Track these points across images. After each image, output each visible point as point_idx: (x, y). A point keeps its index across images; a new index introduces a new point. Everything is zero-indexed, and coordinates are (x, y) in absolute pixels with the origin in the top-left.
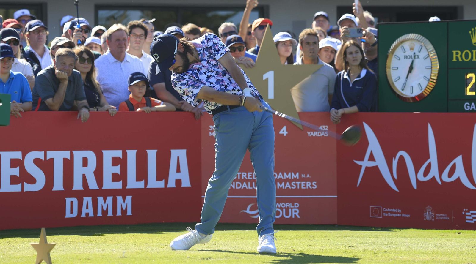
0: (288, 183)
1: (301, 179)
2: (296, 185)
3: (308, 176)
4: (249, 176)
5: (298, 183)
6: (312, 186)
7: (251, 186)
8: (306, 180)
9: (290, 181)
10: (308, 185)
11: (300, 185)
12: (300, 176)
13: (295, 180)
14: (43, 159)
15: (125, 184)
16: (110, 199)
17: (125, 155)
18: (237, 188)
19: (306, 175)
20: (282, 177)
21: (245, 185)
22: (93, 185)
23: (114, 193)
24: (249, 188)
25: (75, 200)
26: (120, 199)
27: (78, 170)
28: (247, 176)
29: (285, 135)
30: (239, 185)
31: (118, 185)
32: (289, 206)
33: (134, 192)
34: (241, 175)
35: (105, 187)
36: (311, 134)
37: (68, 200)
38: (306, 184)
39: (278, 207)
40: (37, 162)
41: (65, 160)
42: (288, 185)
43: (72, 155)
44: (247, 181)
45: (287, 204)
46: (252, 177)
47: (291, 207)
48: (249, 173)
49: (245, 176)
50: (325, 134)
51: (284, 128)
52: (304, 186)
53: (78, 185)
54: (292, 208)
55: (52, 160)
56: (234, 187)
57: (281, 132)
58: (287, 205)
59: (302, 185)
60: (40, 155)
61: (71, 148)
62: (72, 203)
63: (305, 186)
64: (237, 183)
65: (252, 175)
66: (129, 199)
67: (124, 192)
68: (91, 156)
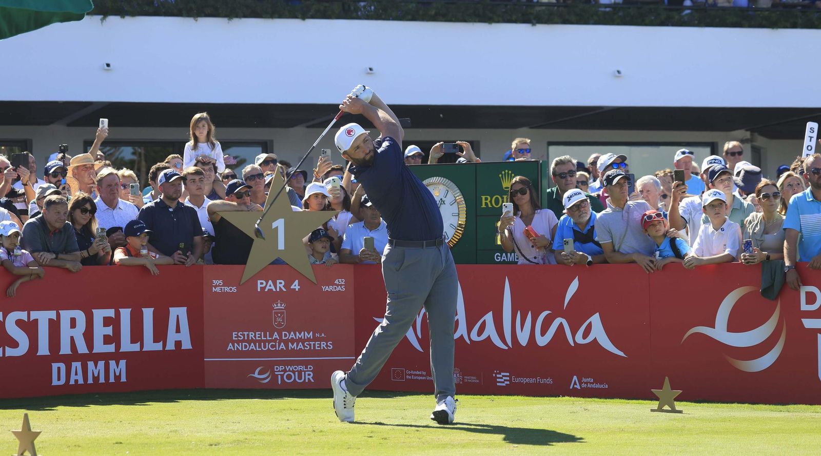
0: (300, 344)
1: (315, 339)
2: (310, 345)
3: (323, 335)
4: (257, 336)
5: (312, 343)
6: (327, 346)
7: (260, 347)
8: (320, 339)
9: (303, 341)
10: (323, 345)
11: (314, 345)
12: (314, 335)
13: (309, 340)
14: (26, 319)
15: (118, 346)
16: (101, 364)
17: (118, 314)
18: (244, 349)
19: (320, 335)
20: (294, 336)
21: (252, 346)
22: (82, 348)
23: (106, 357)
24: (258, 349)
25: (63, 366)
26: (112, 363)
27: (66, 332)
28: (255, 336)
29: (297, 290)
30: (246, 346)
31: (111, 348)
32: (302, 369)
33: (128, 356)
34: (248, 335)
35: (96, 350)
36: (326, 288)
37: (55, 366)
38: (320, 344)
39: (289, 371)
40: (19, 323)
41: (51, 320)
42: (301, 346)
43: (58, 315)
44: (255, 342)
45: (299, 366)
46: (261, 337)
47: (304, 370)
48: (257, 333)
49: (252, 336)
50: (342, 289)
51: (296, 282)
52: (318, 347)
53: (65, 349)
54: (305, 372)
55: (36, 321)
56: (240, 349)
57: (292, 287)
58: (300, 368)
59: (317, 345)
60: (23, 315)
61: (58, 308)
62: (59, 369)
63: (320, 347)
64: (244, 344)
65: (261, 334)
66: (123, 363)
67: (117, 356)
68: (80, 316)
